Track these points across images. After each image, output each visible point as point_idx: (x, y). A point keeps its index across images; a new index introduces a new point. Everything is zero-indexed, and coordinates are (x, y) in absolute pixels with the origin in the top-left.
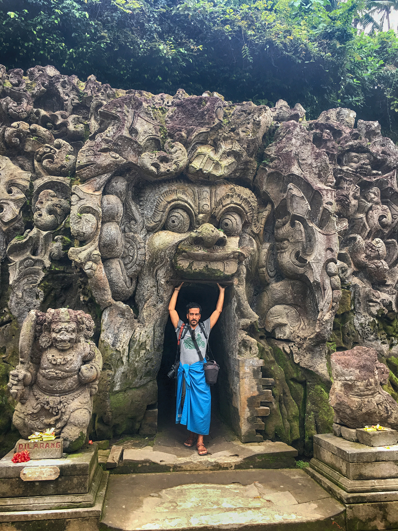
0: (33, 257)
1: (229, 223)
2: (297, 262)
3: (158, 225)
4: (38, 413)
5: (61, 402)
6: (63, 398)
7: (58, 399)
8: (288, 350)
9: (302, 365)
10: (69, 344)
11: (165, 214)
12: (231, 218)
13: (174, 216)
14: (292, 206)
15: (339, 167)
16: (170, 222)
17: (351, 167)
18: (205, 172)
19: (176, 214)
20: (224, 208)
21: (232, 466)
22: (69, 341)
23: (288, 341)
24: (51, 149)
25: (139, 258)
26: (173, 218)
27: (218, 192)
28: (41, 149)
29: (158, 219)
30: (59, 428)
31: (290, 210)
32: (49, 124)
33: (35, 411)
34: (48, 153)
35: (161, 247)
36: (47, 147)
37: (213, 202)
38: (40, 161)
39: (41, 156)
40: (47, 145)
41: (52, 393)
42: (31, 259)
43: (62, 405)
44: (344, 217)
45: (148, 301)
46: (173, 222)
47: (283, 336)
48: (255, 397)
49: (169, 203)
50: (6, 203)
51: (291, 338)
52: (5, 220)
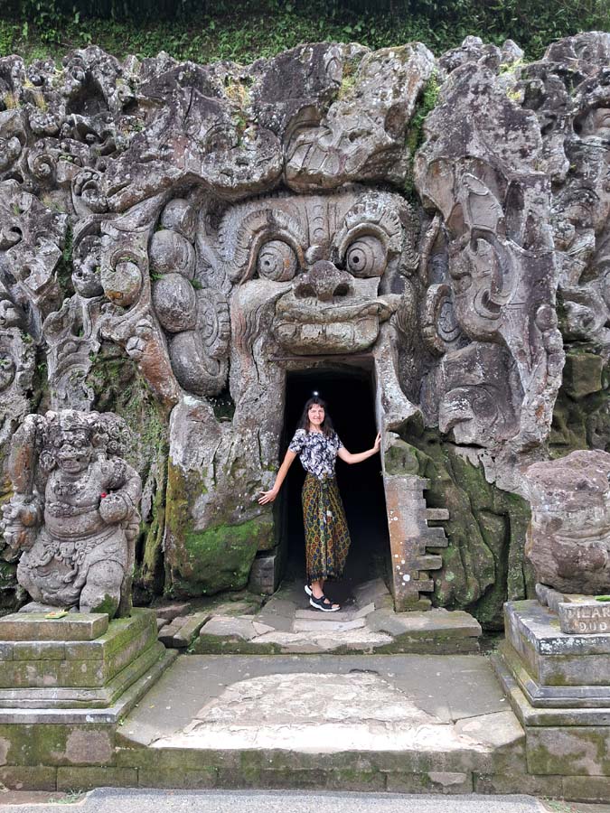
0: (75, 338)
1: (361, 255)
2: (486, 312)
3: (244, 271)
4: (47, 565)
5: (75, 550)
6: (80, 545)
7: (71, 546)
8: (476, 463)
9: (500, 485)
10: (78, 464)
11: (253, 252)
12: (364, 247)
13: (267, 254)
14: (471, 215)
15: (577, 138)
16: (263, 264)
17: (601, 135)
18: (311, 172)
19: (270, 250)
20: (350, 231)
21: (369, 649)
22: (78, 460)
23: (474, 446)
24: (93, 173)
25: (220, 328)
26: (267, 258)
27: (339, 204)
28: (79, 176)
29: (243, 261)
30: (77, 588)
31: (468, 221)
32: (89, 136)
33: (43, 563)
34: (89, 179)
35: (251, 307)
36: (86, 171)
37: (332, 222)
38: (79, 194)
39: (81, 186)
40: (86, 168)
41: (64, 537)
42: (72, 341)
43: (77, 555)
44: (587, 226)
45: (244, 395)
46: (267, 263)
47: (468, 440)
48: (417, 540)
49: (257, 232)
50: (36, 262)
51: (480, 442)
52: (35, 288)
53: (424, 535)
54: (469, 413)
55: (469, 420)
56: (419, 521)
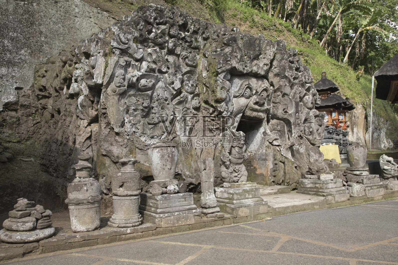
1: (264, 95)
2: (284, 113)
3: (240, 95)
8: (279, 150)
9: (284, 155)
11: (244, 90)
12: (264, 93)
13: (246, 91)
14: (284, 89)
16: (245, 94)
18: (258, 72)
20: (262, 89)
23: (278, 146)
24: (188, 53)
28: (184, 53)
29: (240, 92)
31: (283, 91)
35: (243, 105)
37: (258, 85)
38: (183, 59)
40: (186, 51)
47: (277, 144)
48: (272, 168)
49: (246, 85)
50: (176, 80)
51: (281, 144)
52: (176, 88)
53: (274, 167)
54: (278, 138)
55: (278, 139)
56: (273, 164)
